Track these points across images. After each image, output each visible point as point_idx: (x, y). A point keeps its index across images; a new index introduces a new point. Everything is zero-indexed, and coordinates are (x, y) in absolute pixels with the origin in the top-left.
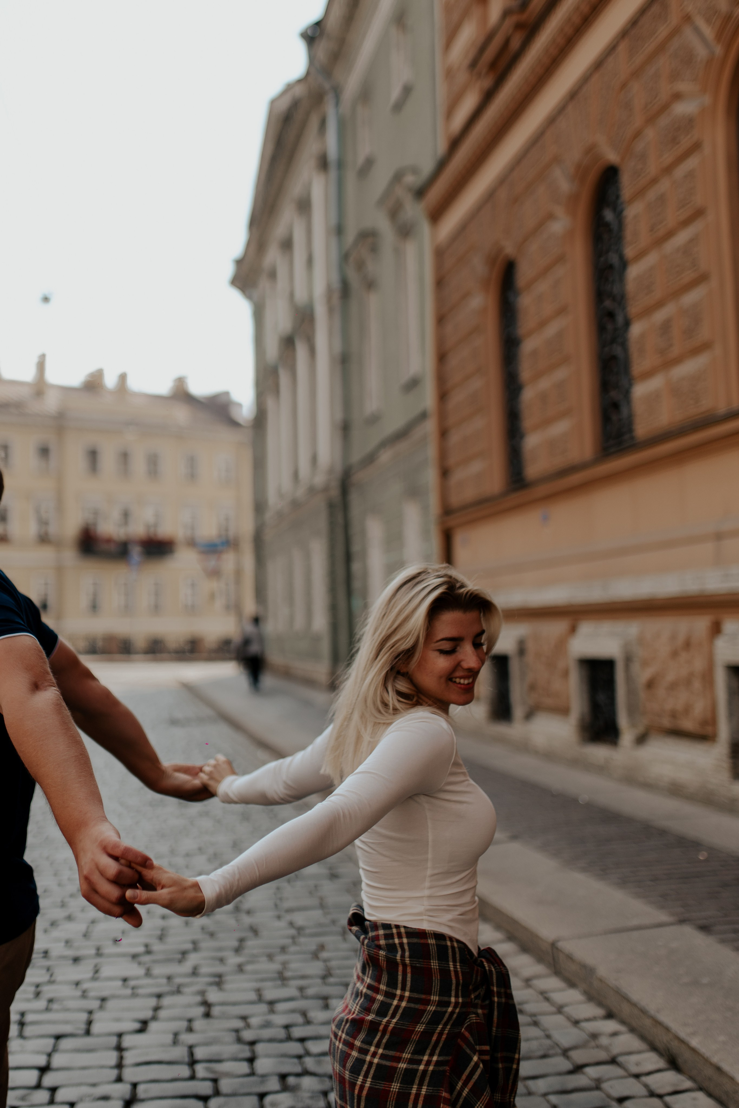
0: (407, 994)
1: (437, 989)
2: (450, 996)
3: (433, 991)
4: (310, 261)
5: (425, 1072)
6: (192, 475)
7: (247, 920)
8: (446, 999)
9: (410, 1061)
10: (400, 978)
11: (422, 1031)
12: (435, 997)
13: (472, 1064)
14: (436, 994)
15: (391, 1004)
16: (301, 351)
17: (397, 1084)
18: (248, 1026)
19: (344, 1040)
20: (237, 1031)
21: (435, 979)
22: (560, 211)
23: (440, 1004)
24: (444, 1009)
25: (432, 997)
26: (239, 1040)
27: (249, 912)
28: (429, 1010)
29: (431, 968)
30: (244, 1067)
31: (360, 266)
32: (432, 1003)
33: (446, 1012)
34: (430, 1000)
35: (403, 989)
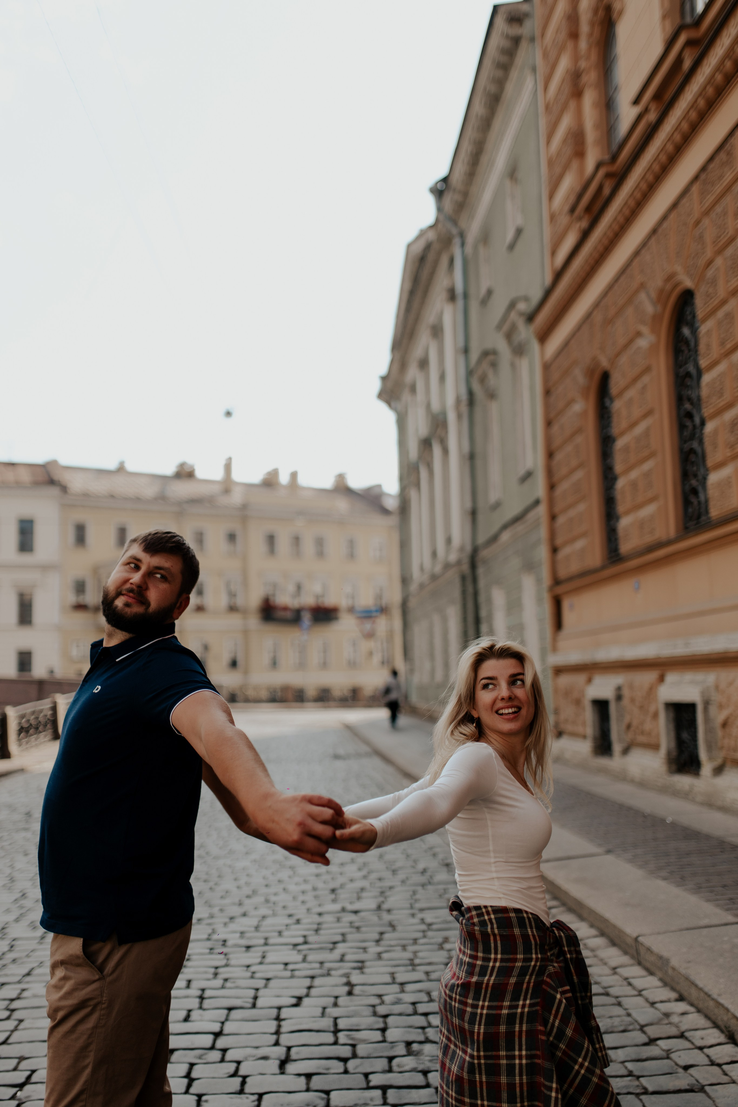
0: (499, 956)
1: (521, 949)
2: (532, 954)
3: (518, 952)
4: (442, 378)
5: (522, 1013)
6: (352, 555)
7: (386, 917)
8: (529, 956)
9: (510, 1007)
10: (492, 945)
11: (515, 983)
12: (520, 956)
13: (557, 1001)
14: (521, 953)
15: (488, 966)
16: (437, 450)
17: (504, 1026)
18: (383, 1003)
19: (459, 1000)
20: (374, 1006)
21: (519, 942)
22: (645, 330)
23: (525, 960)
24: (528, 964)
25: (518, 956)
26: (375, 1014)
27: (389, 911)
28: (517, 966)
29: (515, 935)
30: (377, 1036)
31: (483, 380)
32: (519, 960)
33: (530, 966)
34: (517, 958)
35: (496, 953)
